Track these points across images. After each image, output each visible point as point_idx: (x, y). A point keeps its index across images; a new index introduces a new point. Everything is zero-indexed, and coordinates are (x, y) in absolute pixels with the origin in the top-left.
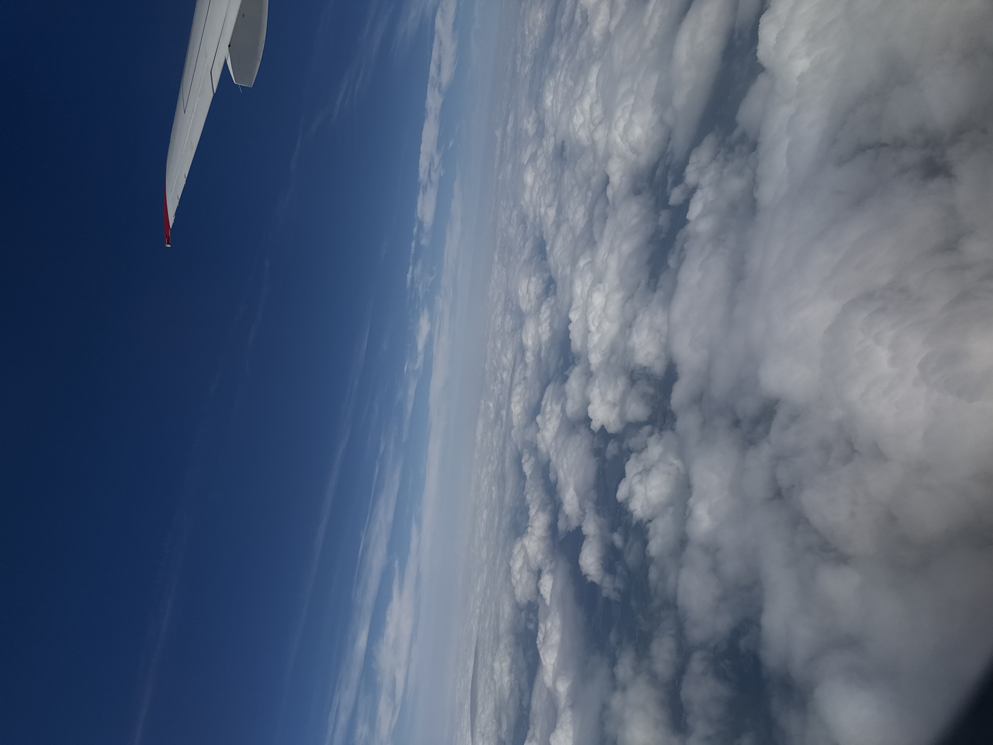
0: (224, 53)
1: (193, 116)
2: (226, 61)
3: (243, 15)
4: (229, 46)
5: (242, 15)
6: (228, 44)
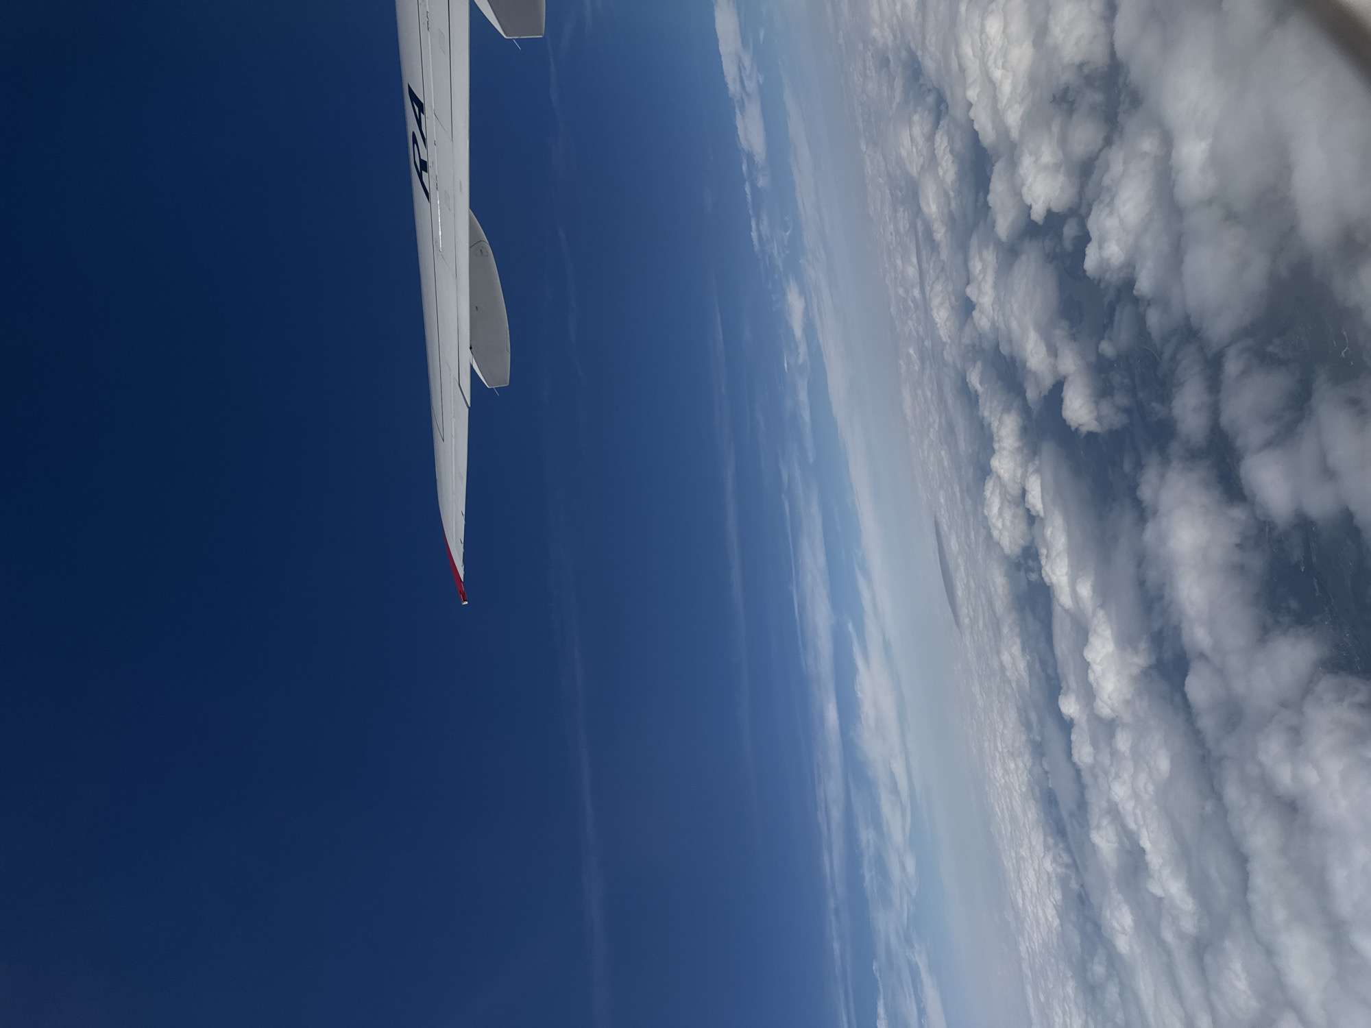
0: (467, 358)
1: (453, 441)
2: (472, 366)
3: (477, 307)
4: (471, 348)
5: (475, 309)
6: (469, 346)
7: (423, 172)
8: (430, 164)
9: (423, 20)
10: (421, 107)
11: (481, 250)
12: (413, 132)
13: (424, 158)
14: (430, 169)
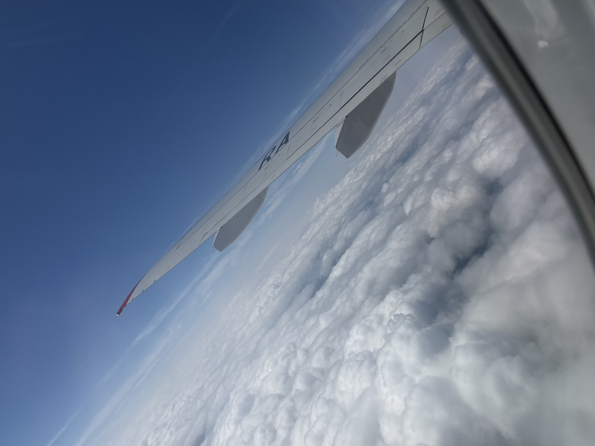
0: (216, 230)
3: (238, 217)
6: (221, 227)
7: (266, 160)
8: (271, 160)
9: (314, 118)
10: (287, 141)
11: (259, 201)
12: (276, 146)
13: (271, 156)
14: (269, 162)
